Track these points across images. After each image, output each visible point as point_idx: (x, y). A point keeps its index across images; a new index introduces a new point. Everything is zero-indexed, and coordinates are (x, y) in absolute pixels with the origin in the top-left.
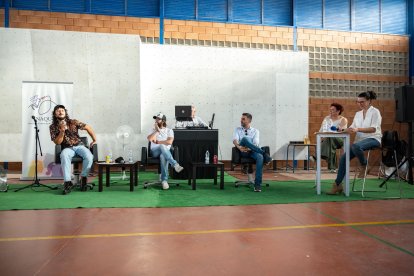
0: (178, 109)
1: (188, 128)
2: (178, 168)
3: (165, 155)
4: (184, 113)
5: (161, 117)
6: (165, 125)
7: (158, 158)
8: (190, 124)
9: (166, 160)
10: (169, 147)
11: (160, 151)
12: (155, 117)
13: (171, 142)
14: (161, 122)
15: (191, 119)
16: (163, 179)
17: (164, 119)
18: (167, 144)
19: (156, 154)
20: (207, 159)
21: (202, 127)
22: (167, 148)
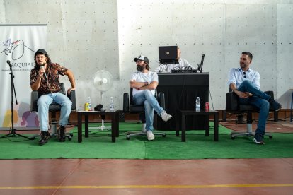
0: (162, 50)
2: (166, 116)
3: (151, 102)
4: (168, 54)
5: (142, 58)
6: (147, 68)
7: (142, 105)
8: (176, 67)
9: (152, 107)
10: (153, 92)
11: (144, 97)
12: (136, 60)
13: (155, 86)
14: (142, 65)
15: (177, 62)
16: (148, 129)
17: (146, 61)
18: (151, 89)
19: (139, 101)
20: (198, 106)
21: (190, 70)
22: (152, 94)
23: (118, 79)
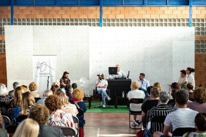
1: (116, 78)
2: (109, 98)
3: (104, 93)
4: (113, 70)
5: (101, 75)
6: (103, 78)
7: (101, 94)
9: (104, 96)
10: (105, 89)
11: (101, 91)
12: (98, 75)
13: (106, 87)
14: (101, 77)
16: (103, 104)
17: (103, 75)
18: (105, 88)
19: (99, 93)
20: (123, 95)
23: (89, 79)
